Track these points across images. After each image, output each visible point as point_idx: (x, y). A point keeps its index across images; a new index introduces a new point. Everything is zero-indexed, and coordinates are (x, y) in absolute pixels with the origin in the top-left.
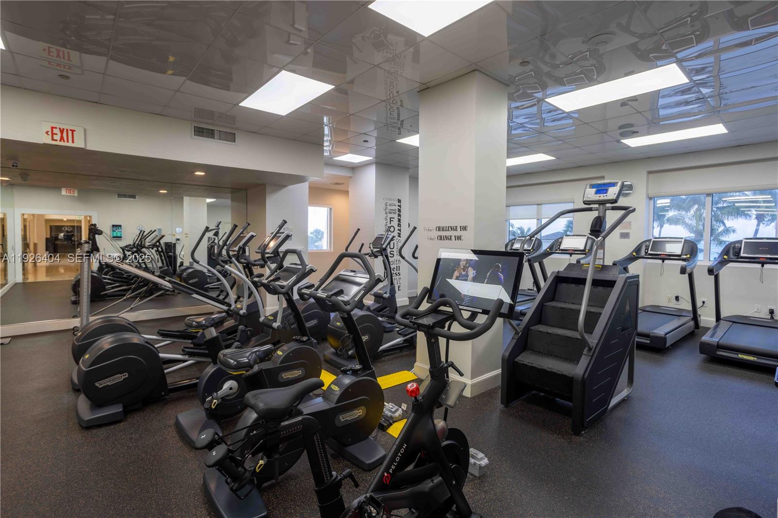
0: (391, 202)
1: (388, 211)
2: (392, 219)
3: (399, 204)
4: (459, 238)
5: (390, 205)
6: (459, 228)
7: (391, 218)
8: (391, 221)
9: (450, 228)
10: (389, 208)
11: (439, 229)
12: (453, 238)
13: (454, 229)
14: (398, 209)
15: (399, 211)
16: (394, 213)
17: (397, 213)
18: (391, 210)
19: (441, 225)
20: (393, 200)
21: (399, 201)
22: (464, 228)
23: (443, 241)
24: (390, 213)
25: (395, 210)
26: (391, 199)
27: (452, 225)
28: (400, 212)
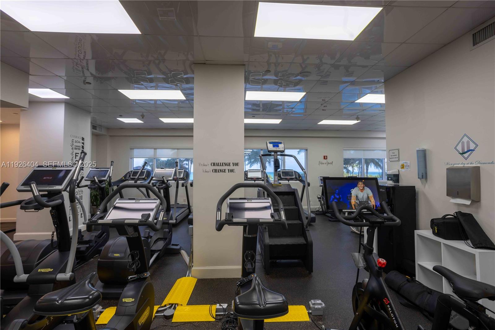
0: (76, 139)
1: (74, 147)
2: (77, 155)
3: (83, 142)
4: (232, 171)
5: (76, 142)
6: (231, 164)
7: (76, 153)
8: (76, 156)
9: (224, 164)
10: (75, 144)
11: (214, 164)
12: (227, 171)
13: (226, 164)
14: (82, 146)
15: (83, 147)
16: (79, 149)
17: (81, 149)
18: (76, 146)
19: (216, 162)
20: (79, 138)
21: (83, 139)
22: (237, 164)
23: (218, 173)
24: (76, 149)
25: (80, 146)
26: (76, 137)
27: (226, 162)
28: (83, 149)
